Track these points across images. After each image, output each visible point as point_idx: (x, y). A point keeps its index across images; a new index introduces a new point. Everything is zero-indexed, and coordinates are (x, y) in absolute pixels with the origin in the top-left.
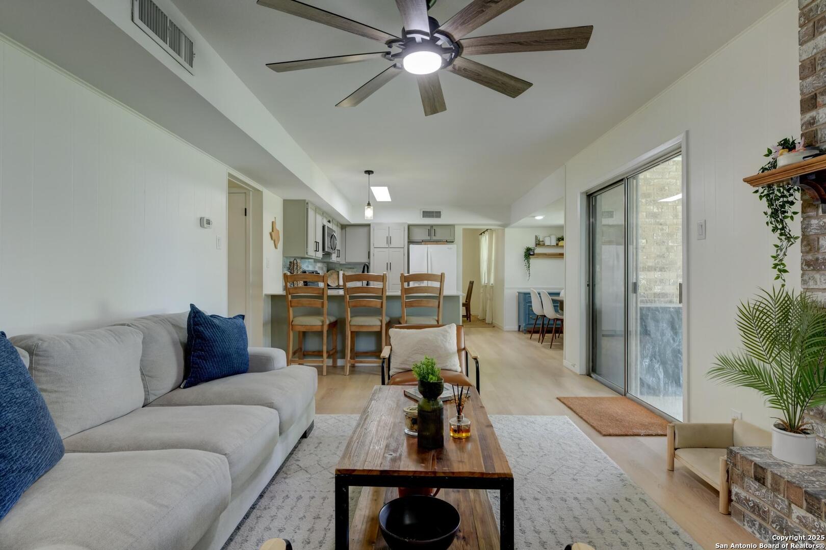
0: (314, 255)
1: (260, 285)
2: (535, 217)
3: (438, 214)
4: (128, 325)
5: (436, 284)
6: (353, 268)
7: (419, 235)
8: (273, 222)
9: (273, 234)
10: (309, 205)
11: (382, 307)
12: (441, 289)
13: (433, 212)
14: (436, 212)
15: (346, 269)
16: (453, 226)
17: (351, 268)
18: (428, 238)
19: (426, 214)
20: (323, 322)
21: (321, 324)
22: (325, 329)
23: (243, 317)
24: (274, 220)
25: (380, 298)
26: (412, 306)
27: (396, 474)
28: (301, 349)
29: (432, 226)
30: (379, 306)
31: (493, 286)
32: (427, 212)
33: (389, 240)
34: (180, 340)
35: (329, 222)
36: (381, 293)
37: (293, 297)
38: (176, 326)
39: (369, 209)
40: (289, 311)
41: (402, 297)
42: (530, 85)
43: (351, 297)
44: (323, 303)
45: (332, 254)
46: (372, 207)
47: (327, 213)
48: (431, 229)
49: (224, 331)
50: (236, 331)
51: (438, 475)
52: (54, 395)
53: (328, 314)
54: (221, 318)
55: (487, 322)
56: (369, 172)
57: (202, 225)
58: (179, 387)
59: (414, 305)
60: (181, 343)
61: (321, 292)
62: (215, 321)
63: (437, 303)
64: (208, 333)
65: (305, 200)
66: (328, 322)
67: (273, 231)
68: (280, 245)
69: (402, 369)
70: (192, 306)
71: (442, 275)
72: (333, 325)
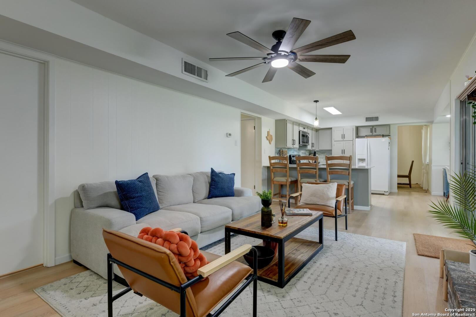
0: (292, 147)
1: (260, 162)
2: (445, 115)
3: (377, 119)
4: (190, 175)
5: (347, 162)
6: (324, 153)
7: (363, 132)
8: (268, 132)
9: (268, 137)
10: (288, 121)
11: (316, 174)
12: (349, 165)
13: (373, 118)
14: (375, 118)
15: (320, 154)
16: (389, 125)
17: (323, 153)
18: (371, 134)
19: (368, 119)
20: (287, 180)
21: (286, 181)
22: (288, 184)
23: (234, 174)
24: (269, 131)
25: (315, 169)
26: (333, 174)
27: (243, 230)
28: (280, 193)
29: (373, 126)
30: (315, 173)
31: (428, 164)
32: (368, 118)
33: (343, 136)
34: (208, 181)
35: (304, 128)
36: (315, 166)
37: (273, 167)
38: (207, 176)
39: (316, 121)
40: (271, 174)
41: (327, 169)
42: (349, 56)
43: (300, 168)
44: (286, 171)
45: (307, 145)
46: (318, 120)
47: (302, 124)
48: (373, 128)
49: (222, 179)
50: (228, 179)
51: (256, 233)
52: (162, 193)
53: (289, 176)
54: (223, 174)
55: (423, 189)
56: (316, 101)
57: (227, 136)
58: (206, 199)
59: (334, 173)
60: (209, 183)
61: (285, 165)
62: (220, 175)
63: (348, 173)
64: (216, 179)
65: (285, 119)
66: (290, 180)
67: (268, 136)
68: (273, 142)
69: (305, 203)
70: (212, 169)
71: (351, 157)
72: (292, 182)
